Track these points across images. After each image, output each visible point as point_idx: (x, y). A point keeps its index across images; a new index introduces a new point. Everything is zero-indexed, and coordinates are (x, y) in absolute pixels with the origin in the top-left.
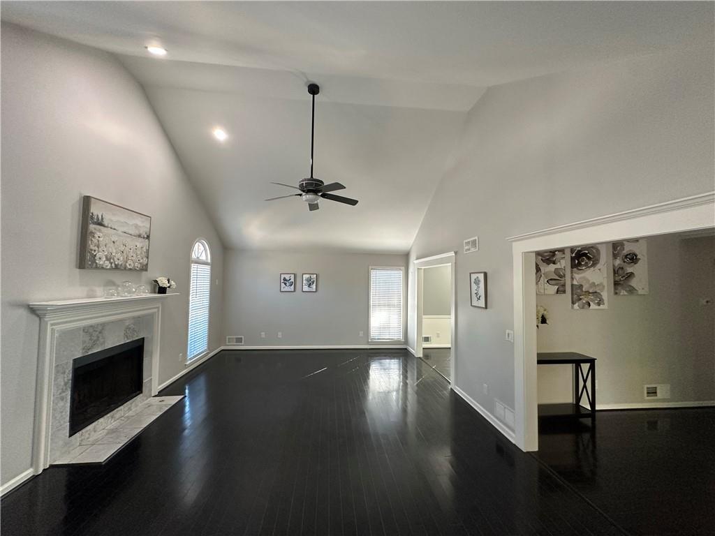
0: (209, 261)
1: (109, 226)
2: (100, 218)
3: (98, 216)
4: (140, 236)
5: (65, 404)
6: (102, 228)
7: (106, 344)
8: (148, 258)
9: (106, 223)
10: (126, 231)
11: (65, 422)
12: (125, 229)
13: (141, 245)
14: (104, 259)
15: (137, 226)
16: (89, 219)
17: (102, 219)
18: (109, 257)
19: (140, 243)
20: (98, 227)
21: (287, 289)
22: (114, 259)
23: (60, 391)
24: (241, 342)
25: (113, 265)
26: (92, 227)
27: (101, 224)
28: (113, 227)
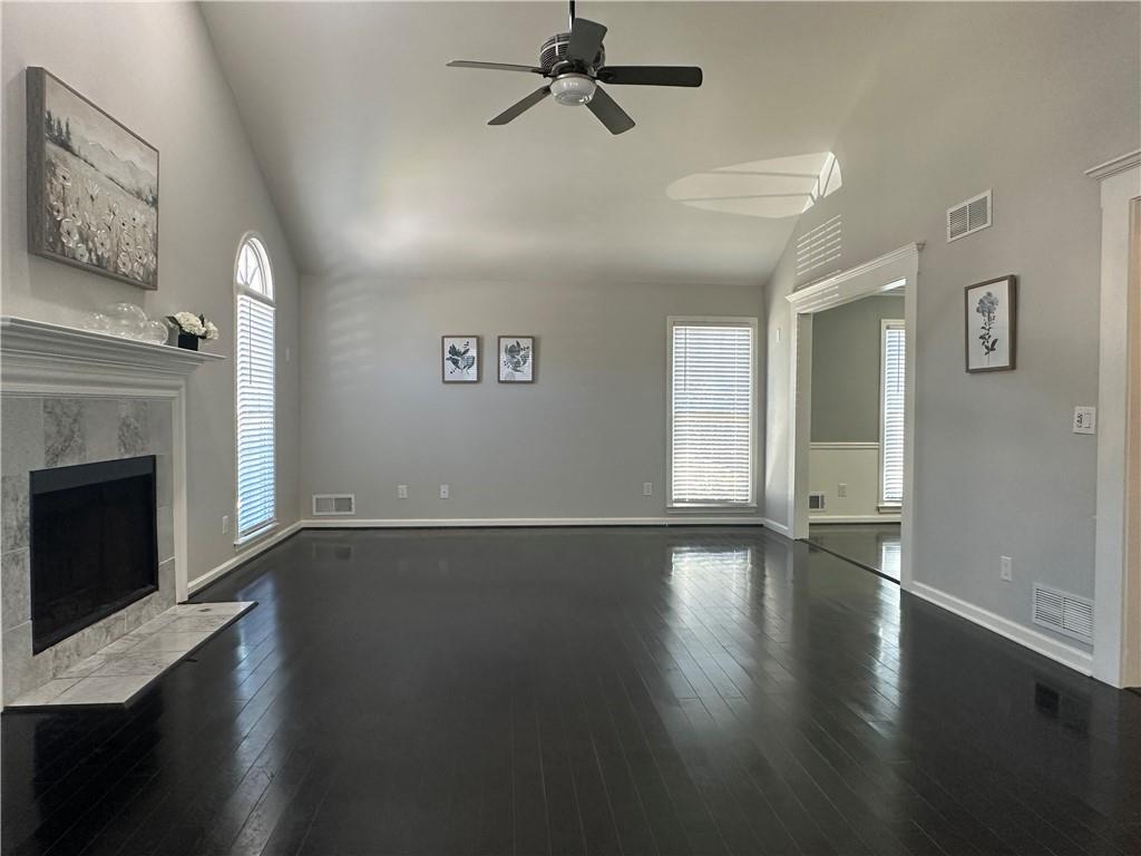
0: (270, 296)
1: (82, 154)
2: (64, 130)
3: (59, 123)
4: (139, 195)
5: (22, 575)
6: (67, 154)
7: (88, 453)
8: (156, 255)
9: (75, 144)
10: (114, 176)
11: (24, 618)
12: (112, 171)
13: (144, 220)
14: (77, 237)
15: (132, 167)
16: (44, 126)
17: (68, 133)
18: (85, 237)
19: (141, 214)
20: (61, 151)
21: (458, 375)
22: (93, 242)
23: (11, 541)
24: (350, 509)
25: (94, 258)
26: (51, 149)
27: (66, 146)
28: (90, 159)
